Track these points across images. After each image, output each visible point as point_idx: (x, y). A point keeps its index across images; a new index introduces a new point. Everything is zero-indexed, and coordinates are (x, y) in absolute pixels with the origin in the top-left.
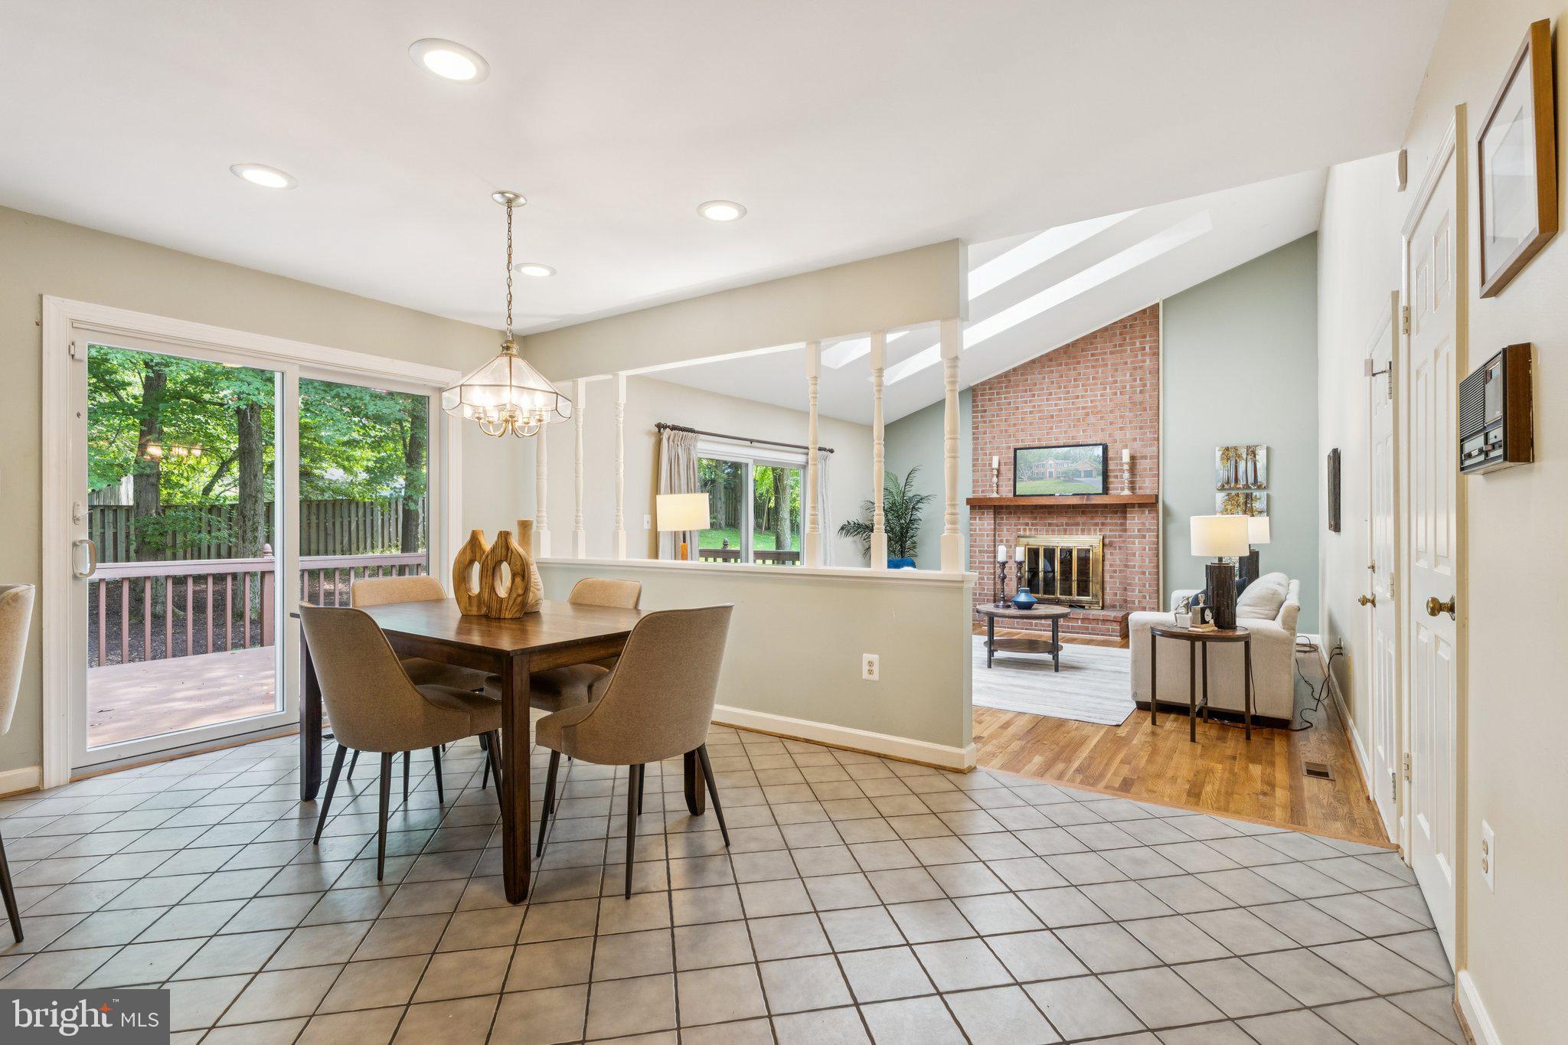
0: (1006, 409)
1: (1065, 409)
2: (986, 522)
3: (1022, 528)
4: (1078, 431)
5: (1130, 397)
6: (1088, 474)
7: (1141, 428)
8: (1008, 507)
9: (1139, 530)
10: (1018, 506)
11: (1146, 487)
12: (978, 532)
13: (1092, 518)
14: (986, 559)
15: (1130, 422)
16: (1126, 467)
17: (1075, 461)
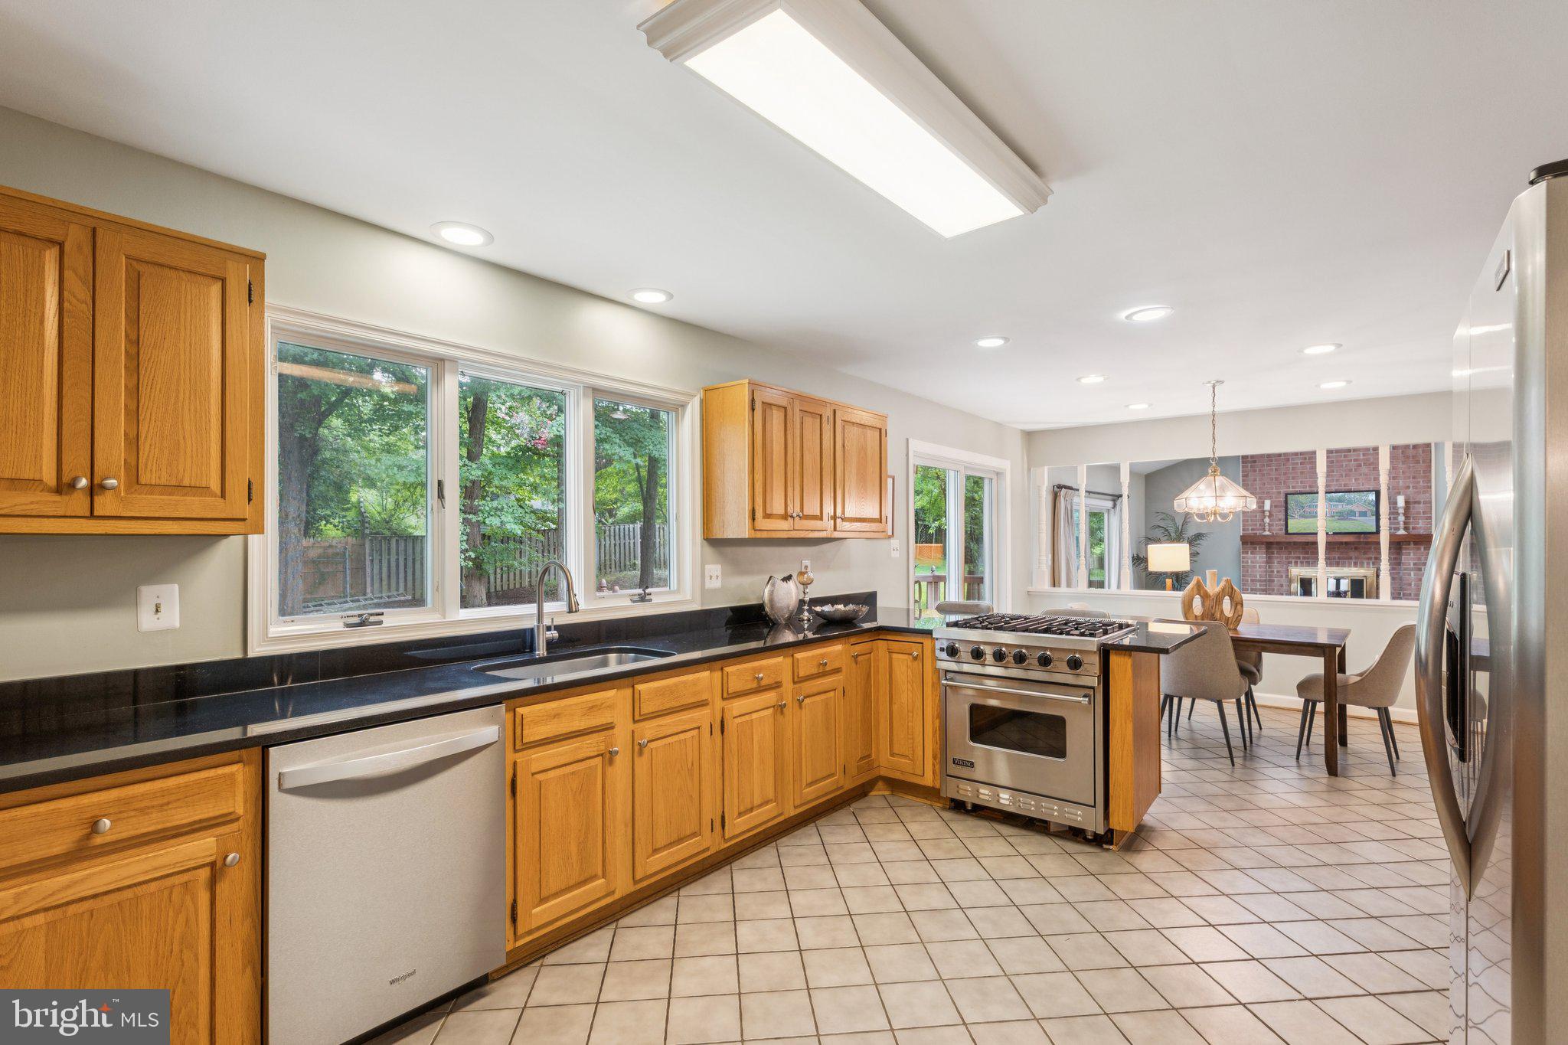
0: (1276, 460)
1: (1337, 461)
2: (1259, 557)
3: (1293, 561)
4: (1350, 480)
5: (1403, 451)
6: (1363, 514)
7: (1414, 478)
8: (1278, 543)
9: (1414, 564)
10: (1289, 543)
11: (1420, 528)
12: (1250, 564)
13: (1365, 553)
14: (1258, 587)
15: (1403, 473)
16: (1401, 511)
17: (1350, 502)
